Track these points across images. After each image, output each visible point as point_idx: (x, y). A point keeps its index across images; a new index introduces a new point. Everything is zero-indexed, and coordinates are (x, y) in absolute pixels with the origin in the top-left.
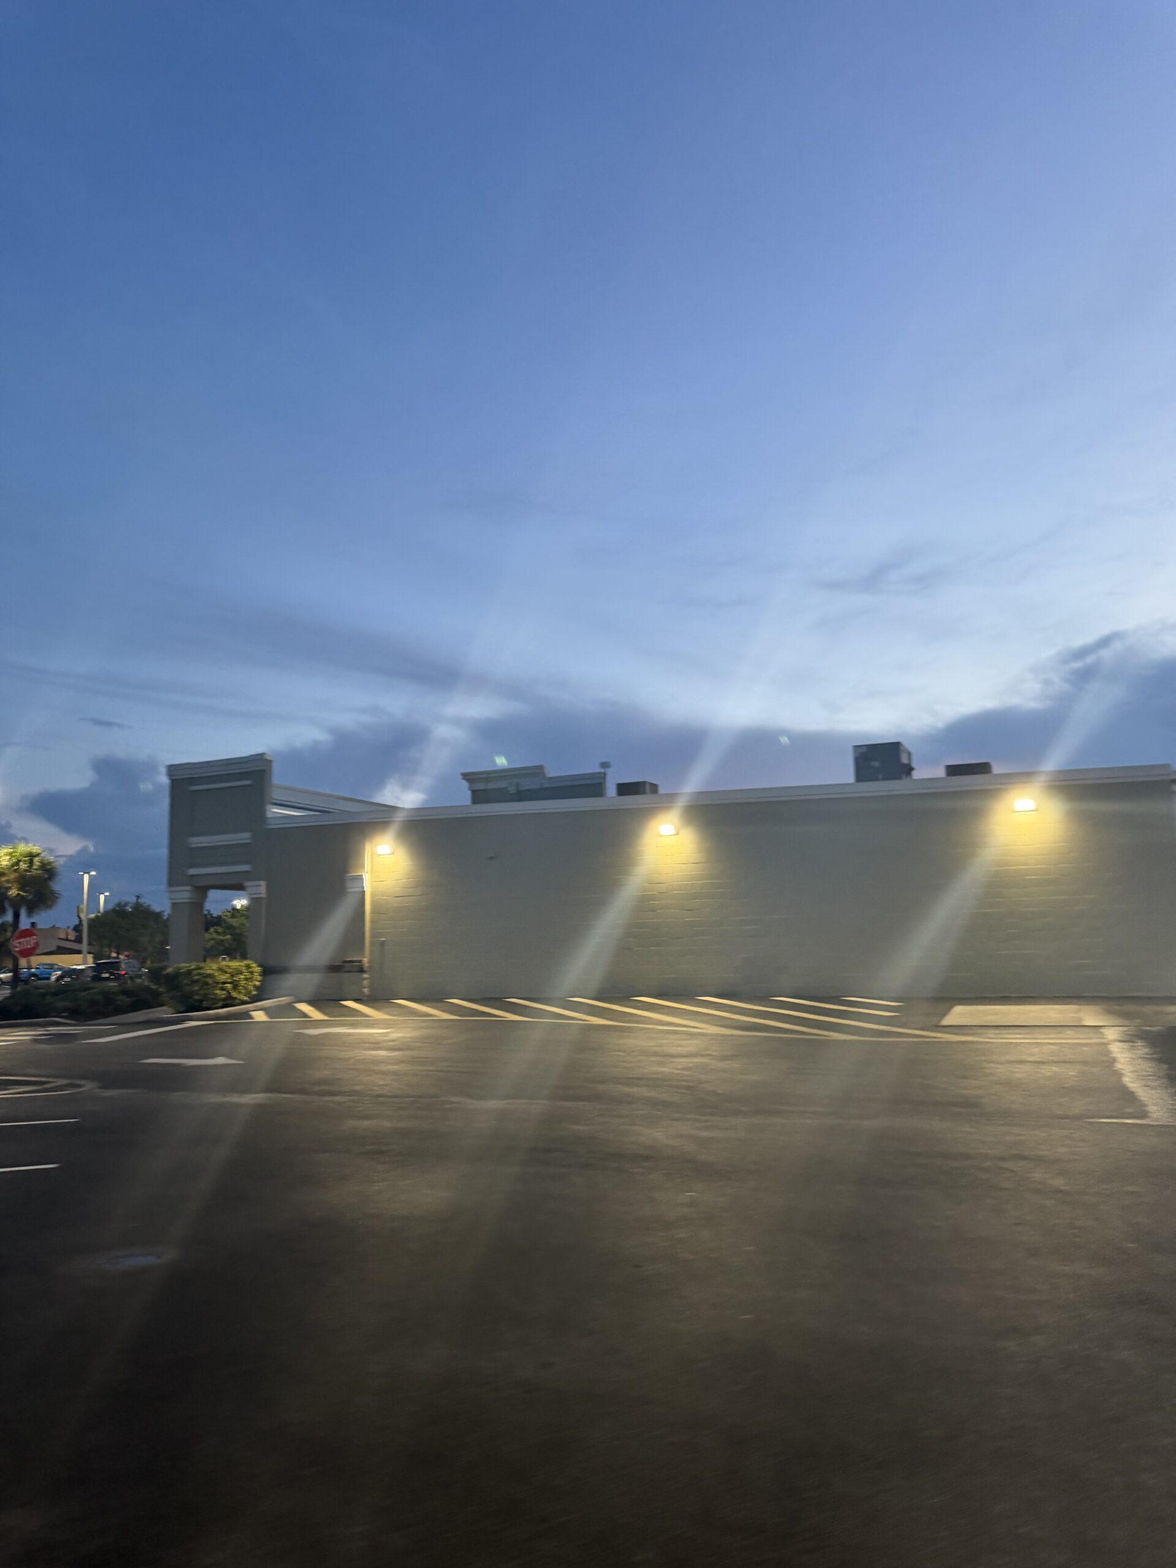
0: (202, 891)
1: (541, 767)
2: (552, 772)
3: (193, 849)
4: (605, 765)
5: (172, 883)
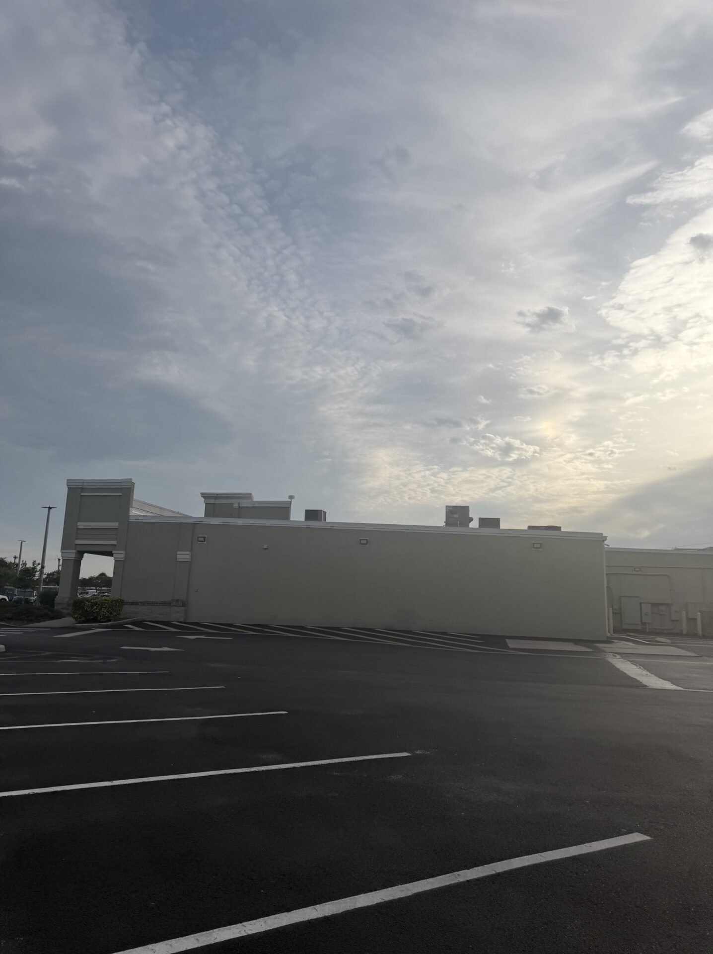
0: (81, 554)
1: (250, 494)
2: (257, 498)
3: (78, 529)
4: (291, 497)
5: (64, 547)
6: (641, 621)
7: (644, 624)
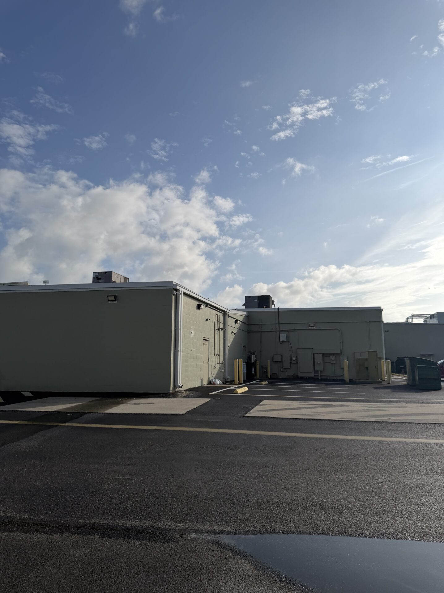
6: (314, 369)
7: (316, 372)
